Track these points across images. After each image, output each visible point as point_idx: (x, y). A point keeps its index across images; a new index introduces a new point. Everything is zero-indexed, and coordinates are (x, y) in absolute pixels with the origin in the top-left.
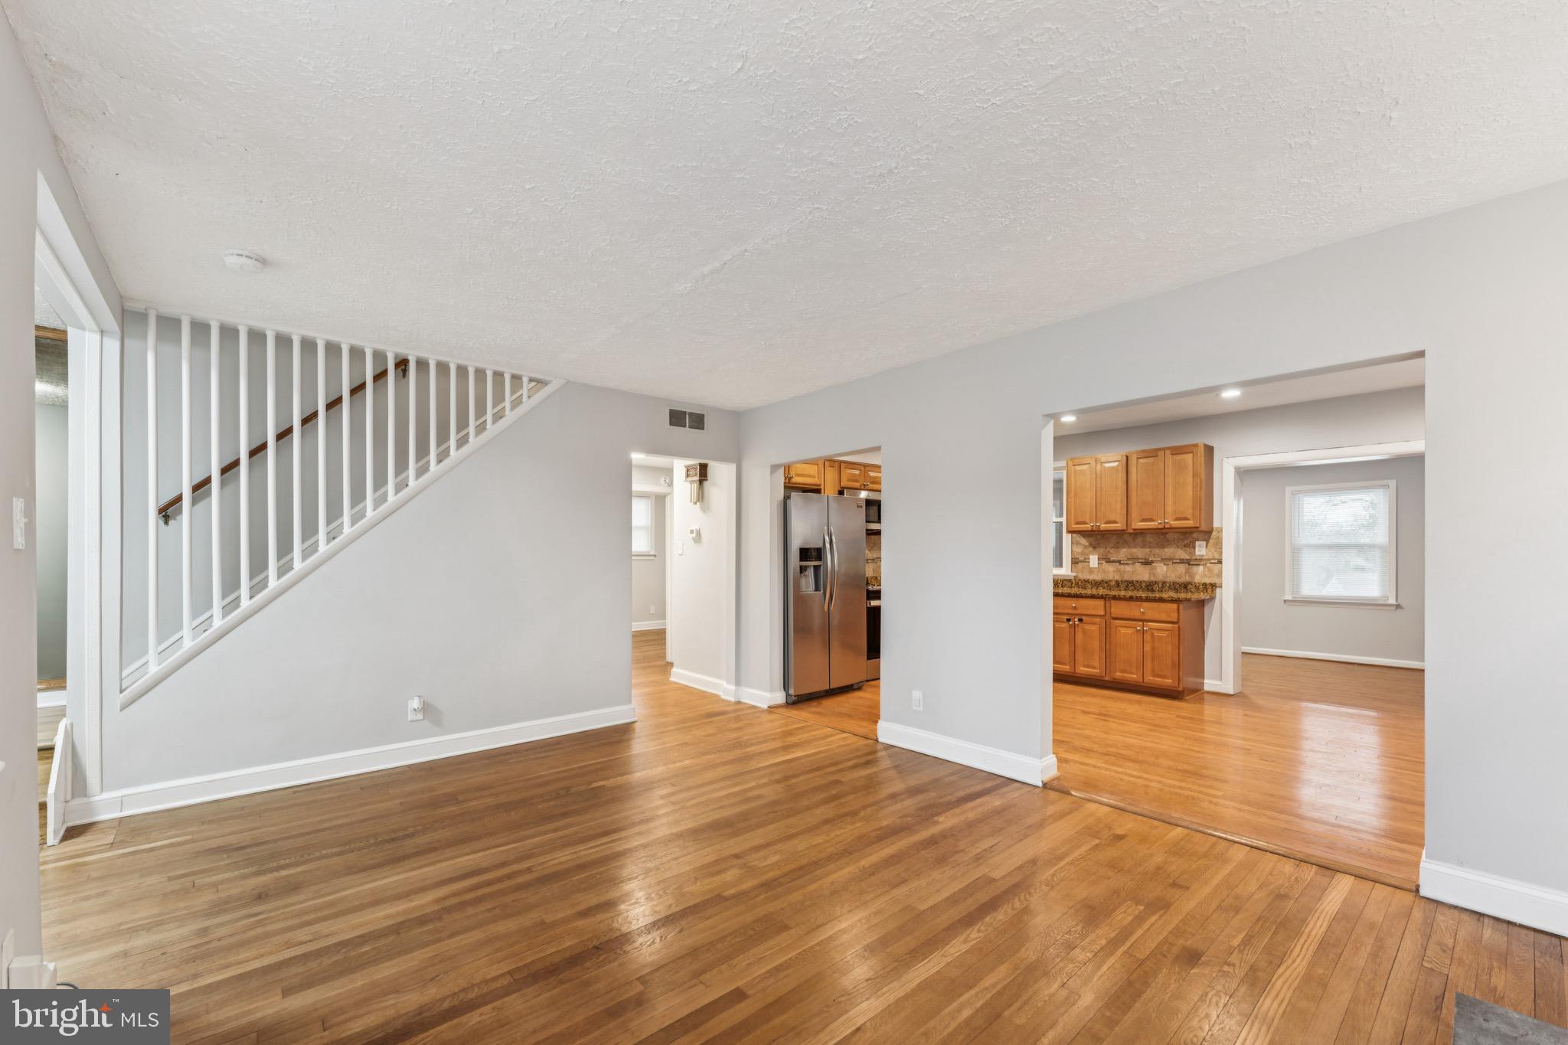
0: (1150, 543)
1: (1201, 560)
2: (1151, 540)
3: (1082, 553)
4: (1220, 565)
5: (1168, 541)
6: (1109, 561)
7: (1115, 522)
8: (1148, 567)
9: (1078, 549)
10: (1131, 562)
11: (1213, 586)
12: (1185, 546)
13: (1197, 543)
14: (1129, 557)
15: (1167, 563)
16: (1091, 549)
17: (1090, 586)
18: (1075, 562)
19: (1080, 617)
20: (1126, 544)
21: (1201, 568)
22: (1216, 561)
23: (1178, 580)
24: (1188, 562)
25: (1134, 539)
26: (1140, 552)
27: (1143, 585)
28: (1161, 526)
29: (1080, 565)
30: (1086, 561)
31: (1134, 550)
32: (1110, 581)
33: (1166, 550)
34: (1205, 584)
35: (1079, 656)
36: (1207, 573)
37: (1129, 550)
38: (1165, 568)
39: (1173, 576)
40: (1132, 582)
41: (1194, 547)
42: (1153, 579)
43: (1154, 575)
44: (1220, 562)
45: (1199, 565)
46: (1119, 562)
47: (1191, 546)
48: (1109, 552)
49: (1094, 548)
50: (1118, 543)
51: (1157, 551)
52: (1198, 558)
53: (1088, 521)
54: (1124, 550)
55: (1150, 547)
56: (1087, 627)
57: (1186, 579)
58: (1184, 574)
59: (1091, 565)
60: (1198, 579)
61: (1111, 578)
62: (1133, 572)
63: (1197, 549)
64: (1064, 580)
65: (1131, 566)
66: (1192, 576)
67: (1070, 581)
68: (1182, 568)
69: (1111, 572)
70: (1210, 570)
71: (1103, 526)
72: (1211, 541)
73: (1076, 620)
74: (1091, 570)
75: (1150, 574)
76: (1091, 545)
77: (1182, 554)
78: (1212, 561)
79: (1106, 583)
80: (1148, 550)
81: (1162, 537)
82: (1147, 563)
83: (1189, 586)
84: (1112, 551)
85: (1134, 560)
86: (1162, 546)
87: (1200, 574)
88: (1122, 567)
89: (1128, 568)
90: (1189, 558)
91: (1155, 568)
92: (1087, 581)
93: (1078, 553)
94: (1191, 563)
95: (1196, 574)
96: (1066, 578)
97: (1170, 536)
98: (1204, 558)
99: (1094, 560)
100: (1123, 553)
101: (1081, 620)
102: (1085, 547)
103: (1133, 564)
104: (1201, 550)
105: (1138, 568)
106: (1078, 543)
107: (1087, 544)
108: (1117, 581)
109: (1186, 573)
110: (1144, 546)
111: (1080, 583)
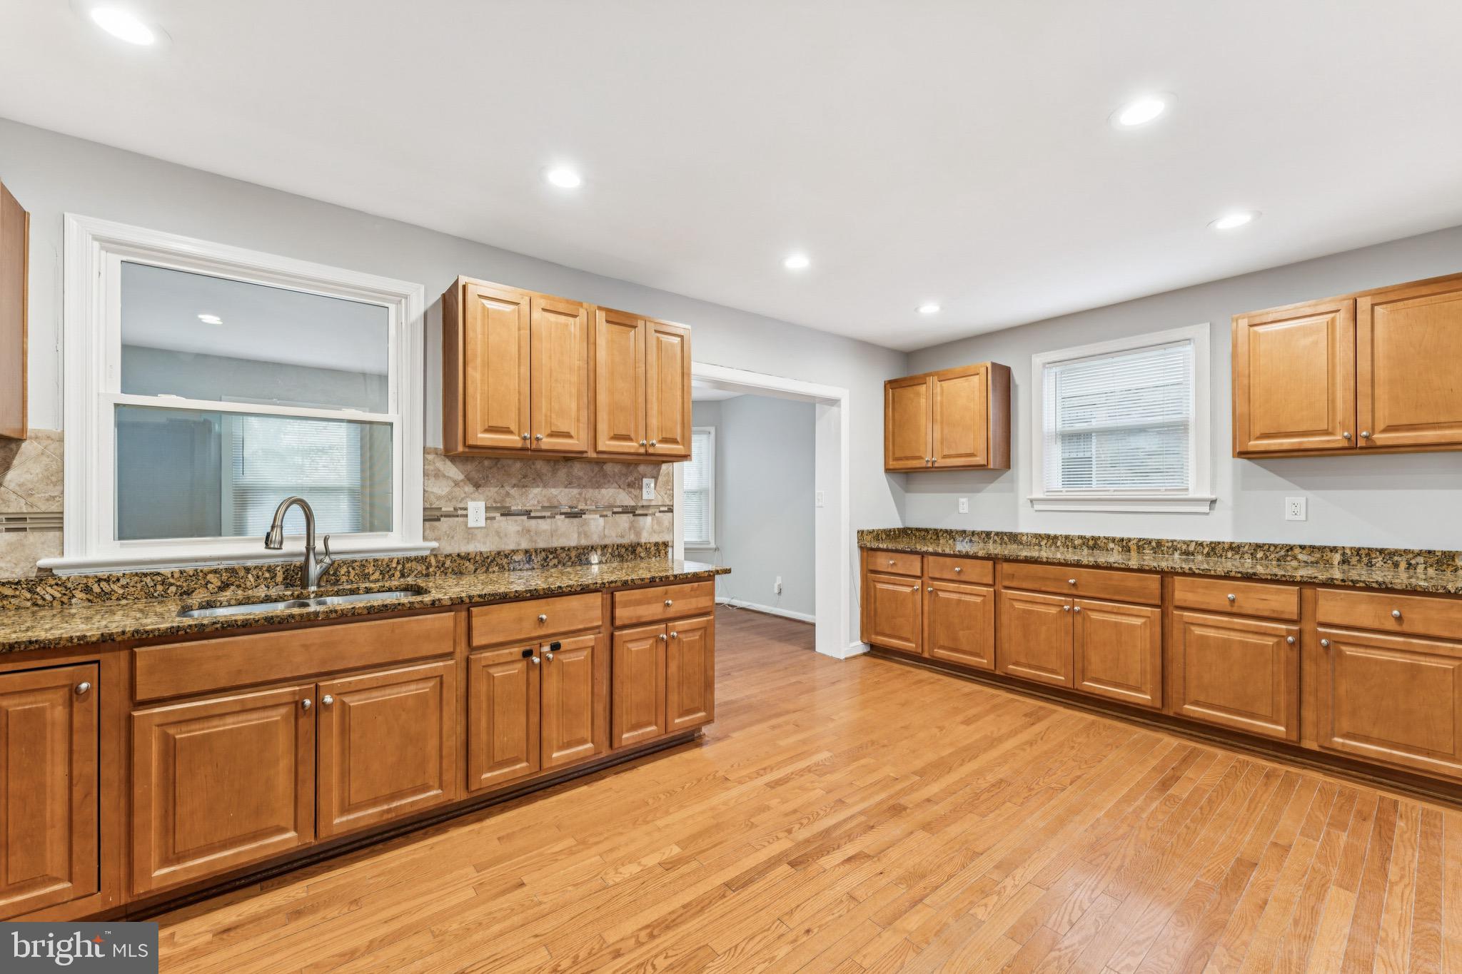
0: (580, 478)
1: (648, 507)
2: (581, 474)
3: (450, 497)
4: (670, 514)
5: (605, 476)
6: (507, 513)
7: (568, 435)
8: (576, 521)
9: (440, 488)
10: (548, 514)
11: (666, 545)
12: (629, 485)
13: (645, 481)
14: (546, 504)
15: (605, 513)
16: (469, 488)
17: (471, 567)
18: (432, 516)
19: (554, 640)
20: (538, 479)
21: (649, 519)
22: (666, 509)
23: (620, 541)
24: (631, 511)
25: (554, 471)
26: (563, 496)
27: (573, 554)
28: (642, 450)
29: (445, 523)
30: (459, 513)
31: (554, 491)
32: (514, 552)
33: (603, 491)
34: (656, 544)
35: (552, 731)
36: (656, 527)
37: (545, 492)
38: (601, 520)
39: (614, 534)
40: (553, 551)
41: (641, 488)
42: (584, 542)
43: (586, 535)
44: (671, 510)
45: (646, 515)
46: (527, 513)
47: (636, 485)
48: (508, 494)
49: (477, 486)
50: (525, 477)
51: (590, 493)
52: (645, 503)
53: (513, 427)
54: (536, 491)
55: (579, 486)
56: (566, 658)
57: (630, 538)
58: (627, 531)
59: (471, 524)
60: (647, 537)
61: (512, 547)
62: (553, 533)
63: (644, 490)
64: (409, 560)
65: (549, 521)
66: (638, 534)
67: (422, 560)
68: (625, 520)
69: (511, 535)
70: (659, 523)
71: (547, 443)
72: (660, 478)
73: (546, 649)
74: (470, 533)
75: (579, 534)
76: (469, 479)
77: (624, 498)
78: (662, 509)
79: (506, 556)
80: (575, 491)
81: (596, 469)
82: (574, 515)
83: (639, 549)
84: (513, 491)
85: (552, 510)
86: (599, 486)
87: (648, 530)
88: (533, 522)
89: (544, 525)
90: (633, 503)
91: (586, 523)
92: (467, 557)
93: (439, 498)
94: (637, 512)
95: (644, 528)
96: (413, 554)
97: (608, 468)
98: (653, 503)
99: (476, 511)
100: (535, 497)
101: (556, 647)
102: (457, 484)
103: (553, 517)
104: (650, 492)
105: (559, 523)
106: (438, 475)
107: (460, 477)
108: (527, 552)
109: (630, 529)
110: (569, 484)
111: (448, 563)
